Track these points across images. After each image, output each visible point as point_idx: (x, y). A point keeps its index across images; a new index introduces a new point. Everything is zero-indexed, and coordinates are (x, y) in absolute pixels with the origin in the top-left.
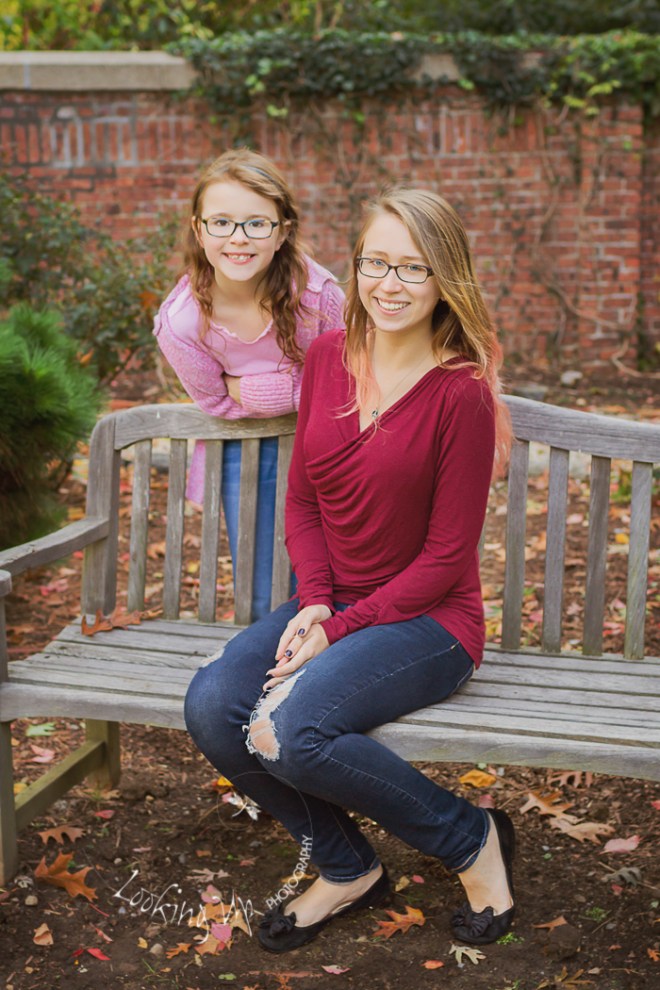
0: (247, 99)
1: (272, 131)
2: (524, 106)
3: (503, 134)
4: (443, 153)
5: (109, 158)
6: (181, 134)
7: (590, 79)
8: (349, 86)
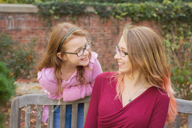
0: (50, 15)
1: (55, 22)
2: (108, 18)
3: (103, 23)
4: (91, 27)
5: (20, 27)
6: (35, 22)
7: (121, 12)
8: (71, 12)
